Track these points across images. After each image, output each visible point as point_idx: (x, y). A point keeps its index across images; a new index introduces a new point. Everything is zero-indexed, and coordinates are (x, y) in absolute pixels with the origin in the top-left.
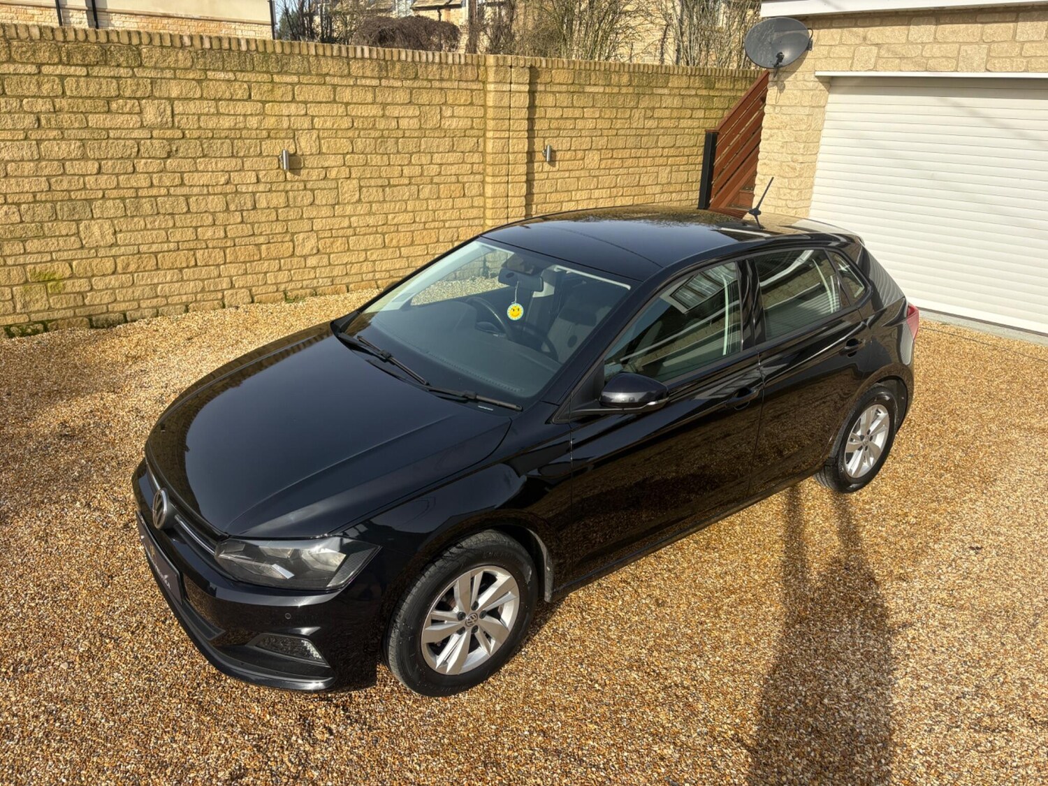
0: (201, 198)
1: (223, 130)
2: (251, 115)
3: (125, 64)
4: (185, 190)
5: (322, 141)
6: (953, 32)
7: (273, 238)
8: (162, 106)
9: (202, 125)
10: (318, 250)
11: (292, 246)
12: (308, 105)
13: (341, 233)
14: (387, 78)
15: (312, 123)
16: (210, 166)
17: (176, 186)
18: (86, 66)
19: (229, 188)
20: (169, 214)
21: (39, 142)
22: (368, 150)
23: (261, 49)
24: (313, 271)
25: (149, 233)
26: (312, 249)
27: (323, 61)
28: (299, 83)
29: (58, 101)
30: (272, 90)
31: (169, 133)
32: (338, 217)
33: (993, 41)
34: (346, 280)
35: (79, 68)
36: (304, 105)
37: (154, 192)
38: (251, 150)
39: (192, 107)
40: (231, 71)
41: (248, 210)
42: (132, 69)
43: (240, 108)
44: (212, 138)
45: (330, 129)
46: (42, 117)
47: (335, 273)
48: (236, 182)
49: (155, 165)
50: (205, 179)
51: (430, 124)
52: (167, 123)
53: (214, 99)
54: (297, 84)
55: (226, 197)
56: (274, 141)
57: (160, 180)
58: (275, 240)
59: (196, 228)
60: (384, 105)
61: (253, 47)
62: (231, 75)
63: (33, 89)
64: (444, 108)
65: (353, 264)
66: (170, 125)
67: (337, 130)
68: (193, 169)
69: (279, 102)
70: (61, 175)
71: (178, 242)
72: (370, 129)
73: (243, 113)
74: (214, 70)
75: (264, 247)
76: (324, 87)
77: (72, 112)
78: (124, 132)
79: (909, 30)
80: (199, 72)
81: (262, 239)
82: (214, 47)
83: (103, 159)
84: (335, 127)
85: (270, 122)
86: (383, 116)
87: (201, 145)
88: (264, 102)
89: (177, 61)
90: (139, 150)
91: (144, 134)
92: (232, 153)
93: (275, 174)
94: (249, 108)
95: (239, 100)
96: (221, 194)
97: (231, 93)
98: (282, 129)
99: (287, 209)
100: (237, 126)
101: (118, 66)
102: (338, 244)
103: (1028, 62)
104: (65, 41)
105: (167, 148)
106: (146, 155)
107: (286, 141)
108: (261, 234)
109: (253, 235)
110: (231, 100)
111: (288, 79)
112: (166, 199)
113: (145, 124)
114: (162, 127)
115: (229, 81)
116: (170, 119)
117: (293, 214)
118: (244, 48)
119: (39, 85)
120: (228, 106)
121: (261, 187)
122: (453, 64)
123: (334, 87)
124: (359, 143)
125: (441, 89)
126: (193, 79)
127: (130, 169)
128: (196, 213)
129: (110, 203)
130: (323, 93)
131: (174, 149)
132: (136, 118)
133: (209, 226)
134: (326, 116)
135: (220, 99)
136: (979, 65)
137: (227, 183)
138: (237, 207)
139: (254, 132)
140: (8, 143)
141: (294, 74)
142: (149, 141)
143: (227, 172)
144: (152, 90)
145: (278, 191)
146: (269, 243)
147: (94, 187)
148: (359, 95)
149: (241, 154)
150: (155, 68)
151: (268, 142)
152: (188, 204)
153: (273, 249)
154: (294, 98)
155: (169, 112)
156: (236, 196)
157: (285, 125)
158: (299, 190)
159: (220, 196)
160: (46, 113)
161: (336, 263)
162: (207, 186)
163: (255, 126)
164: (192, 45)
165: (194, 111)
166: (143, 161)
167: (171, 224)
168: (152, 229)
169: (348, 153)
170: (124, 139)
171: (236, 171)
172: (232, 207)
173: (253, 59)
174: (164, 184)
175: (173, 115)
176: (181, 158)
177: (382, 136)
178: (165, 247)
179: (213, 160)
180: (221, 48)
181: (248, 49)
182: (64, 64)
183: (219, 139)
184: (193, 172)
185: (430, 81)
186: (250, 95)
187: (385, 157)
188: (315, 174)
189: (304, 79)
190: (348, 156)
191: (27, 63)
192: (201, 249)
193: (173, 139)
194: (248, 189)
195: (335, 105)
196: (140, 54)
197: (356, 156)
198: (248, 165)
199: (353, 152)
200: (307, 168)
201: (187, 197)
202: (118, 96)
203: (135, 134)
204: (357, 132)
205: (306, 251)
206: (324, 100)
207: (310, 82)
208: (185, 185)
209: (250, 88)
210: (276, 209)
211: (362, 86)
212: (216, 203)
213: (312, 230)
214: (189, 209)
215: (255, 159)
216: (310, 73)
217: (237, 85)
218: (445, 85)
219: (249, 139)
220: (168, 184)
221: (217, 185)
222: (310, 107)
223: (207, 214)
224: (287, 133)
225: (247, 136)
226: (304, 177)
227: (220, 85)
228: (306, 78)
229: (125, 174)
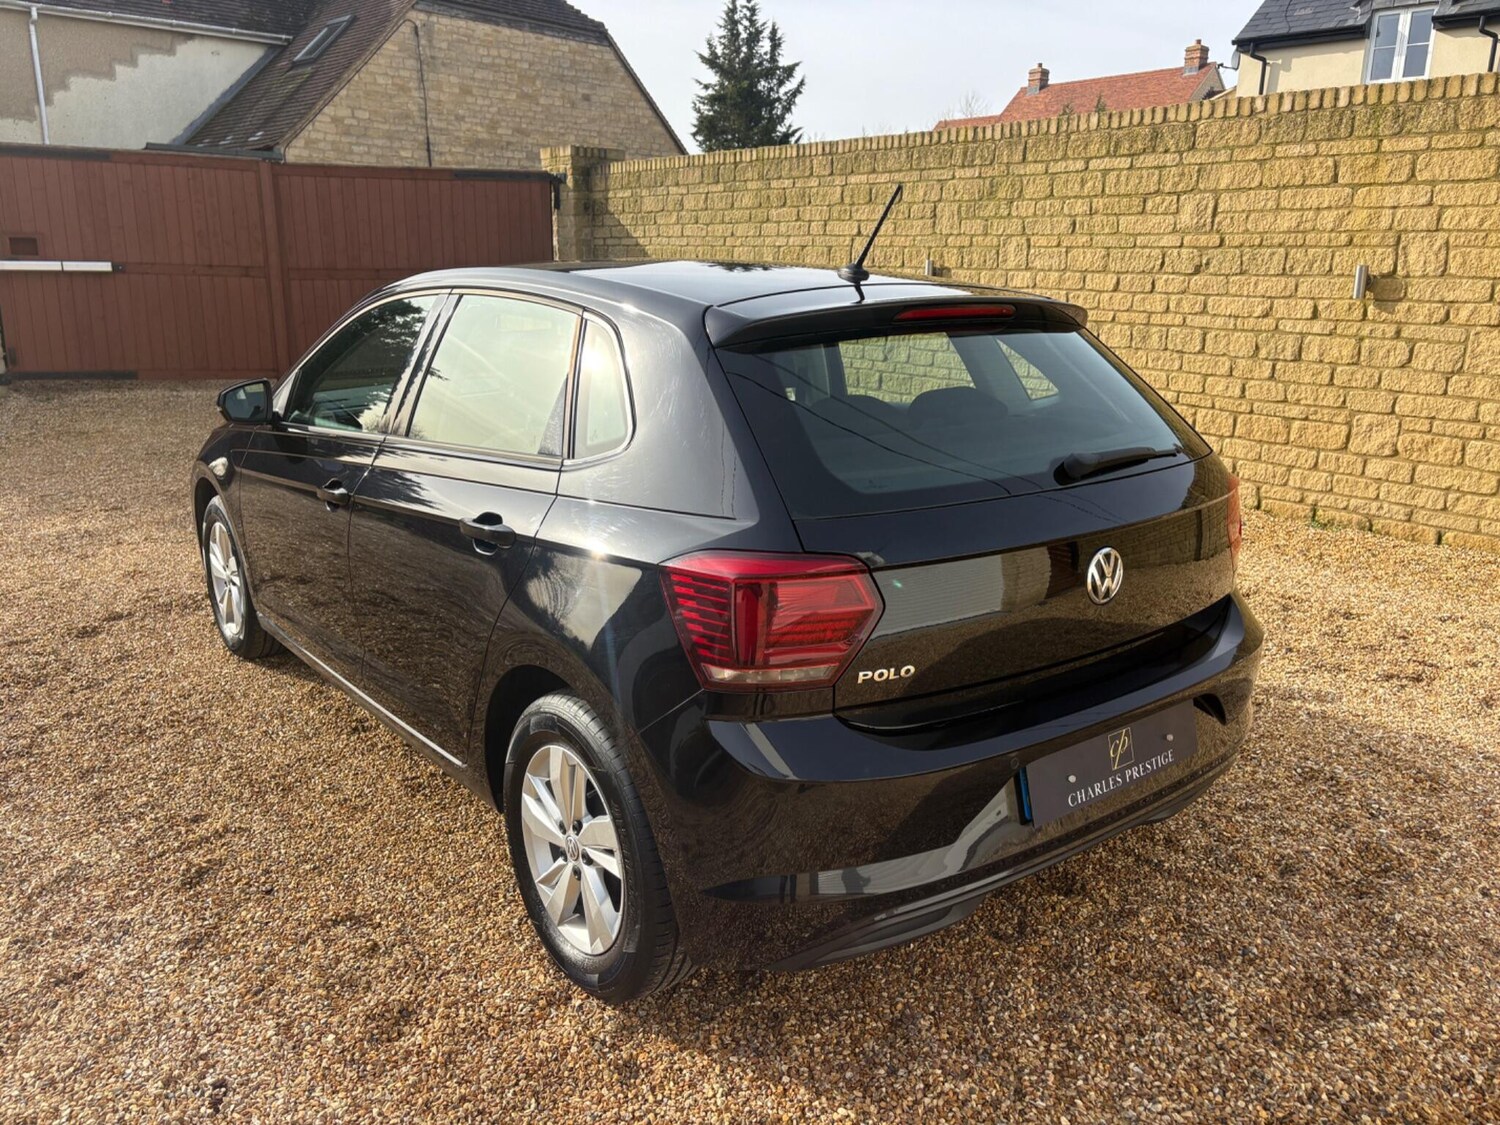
0: (1223, 333)
1: (1279, 233)
2: (1329, 208)
3: (1174, 148)
4: (1205, 320)
5: (1451, 255)
7: (1316, 413)
8: (1205, 202)
9: (1250, 226)
10: (1396, 453)
11: (1344, 434)
12: (1437, 188)
13: (1451, 428)
15: (1439, 219)
16: (1245, 288)
17: (1196, 314)
18: (1131, 155)
19: (1269, 322)
20: (1178, 352)
21: (1068, 249)
23: (1373, 99)
24: (1375, 486)
26: (1383, 446)
27: (1488, 103)
28: (1429, 147)
29: (1095, 200)
30: (1375, 165)
31: (1203, 240)
32: (1453, 397)
34: (1440, 520)
35: (1123, 159)
36: (1429, 188)
37: (1168, 319)
38: (1315, 265)
39: (1243, 202)
40: (1315, 140)
41: (1285, 361)
42: (1181, 153)
43: (1313, 200)
44: (1260, 245)
45: (1475, 230)
46: (1078, 219)
47: (1420, 501)
48: (1278, 316)
49: (1177, 283)
50: (1233, 309)
52: (1204, 225)
53: (1277, 187)
54: (1423, 151)
55: (1257, 337)
56: (1356, 250)
57: (1178, 304)
58: (1319, 416)
59: (1206, 376)
61: (1359, 98)
62: (1311, 148)
63: (1077, 187)
65: (1465, 493)
66: (1208, 228)
67: (1489, 231)
68: (1221, 291)
69: (1382, 184)
70: (1081, 289)
71: (1179, 392)
73: (1315, 206)
74: (1287, 143)
75: (1296, 424)
76: (1478, 152)
77: (1107, 214)
78: (1153, 239)
80: (1264, 148)
81: (1295, 411)
82: (1297, 108)
83: (1123, 273)
84: (1486, 226)
85: (1358, 219)
87: (1242, 256)
88: (1355, 187)
89: (1238, 136)
90: (1163, 264)
91: (1174, 240)
92: (1284, 269)
93: (1346, 307)
94: (1329, 195)
95: (1316, 186)
96: (1252, 330)
97: (1304, 176)
98: (1378, 231)
99: (1354, 368)
100: (1301, 228)
101: (1166, 151)
102: (1440, 449)
104: (1119, 128)
105: (1197, 261)
106: (1170, 270)
107: (1380, 251)
108: (1298, 402)
109: (1285, 401)
110: (1302, 185)
111: (1407, 144)
112: (1178, 330)
113: (1178, 227)
114: (1198, 229)
115: (1306, 157)
116: (1209, 220)
117: (1361, 377)
118: (1343, 102)
119: (1083, 183)
120: (1294, 196)
121: (1317, 327)
126: (1254, 160)
127: (1148, 287)
128: (1211, 355)
129: (1117, 329)
130: (1474, 163)
131: (1204, 261)
132: (1170, 219)
134: (1470, 206)
135: (1285, 187)
137: (1266, 315)
138: (1269, 353)
139: (1327, 235)
140: (1043, 250)
141: (1424, 134)
142: (1176, 251)
143: (1270, 297)
144: (1198, 181)
145: (1346, 336)
146: (1306, 419)
147: (1106, 307)
149: (1298, 271)
150: (1209, 149)
151: (1346, 252)
152: (1204, 341)
153: (1310, 431)
154: (1412, 175)
155: (1210, 211)
156: (1273, 336)
157: (1385, 223)
158: (1384, 339)
159: (1249, 334)
160: (1082, 216)
161: (1425, 483)
162: (1237, 317)
163: (1330, 226)
164: (1265, 109)
165: (1244, 206)
166: (1165, 277)
167: (1176, 366)
168: (1153, 369)
170: (1150, 247)
171: (1283, 297)
172: (1263, 353)
173: (1354, 118)
174: (1181, 310)
175: (1215, 214)
176: (1211, 274)
179: (1254, 279)
180: (1306, 108)
181: (1350, 102)
182: (1111, 157)
183: (1268, 247)
184: (1221, 295)
186: (1335, 176)
188: (1421, 316)
189: (1440, 142)
191: (1077, 159)
192: (1205, 407)
193: (1207, 248)
194: (1295, 326)
196: (1194, 133)
198: (1303, 289)
200: (1411, 300)
201: (1205, 331)
202: (1157, 192)
203: (1165, 241)
205: (1370, 447)
206: (1472, 177)
207: (1452, 144)
208: (1207, 313)
209: (1336, 166)
210: (1334, 365)
212: (1241, 344)
213: (1393, 412)
214: (1203, 348)
215: (1318, 280)
216: (1454, 128)
217: (1317, 161)
219: (1315, 246)
220: (1186, 310)
221: (1250, 316)
222: (1441, 190)
223: (1225, 358)
224: (1383, 237)
225: (1313, 243)
226: (1399, 316)
227: (1290, 165)
228: (1445, 138)
229: (1142, 292)
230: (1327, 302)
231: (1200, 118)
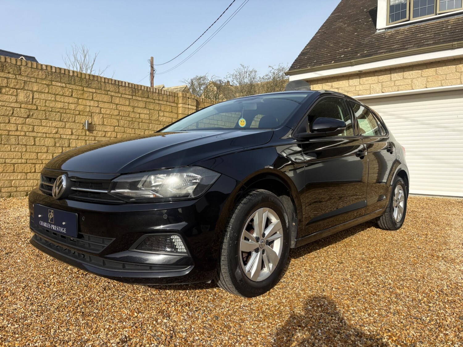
0: (42, 139)
1: (57, 108)
2: (72, 103)
3: (12, 73)
4: (34, 134)
5: (105, 119)
6: (367, 80)
8: (28, 94)
9: (47, 104)
12: (99, 103)
14: (135, 96)
15: (100, 111)
16: (48, 124)
17: (30, 132)
19: (57, 136)
20: (24, 145)
22: (125, 126)
23: (79, 76)
25: (12, 153)
27: (107, 85)
28: (96, 92)
30: (83, 94)
31: (29, 107)
33: (383, 82)
36: (97, 102)
37: (18, 133)
38: (70, 119)
39: (43, 96)
40: (64, 83)
41: (65, 147)
42: (16, 75)
43: (66, 100)
44: (51, 111)
45: (109, 114)
48: (61, 133)
49: (20, 121)
50: (45, 130)
51: (154, 118)
52: (29, 102)
53: (54, 94)
54: (95, 93)
55: (55, 140)
56: (82, 116)
57: (22, 128)
59: (37, 153)
60: (134, 107)
61: (76, 74)
62: (64, 85)
64: (160, 112)
66: (31, 103)
67: (112, 115)
68: (39, 124)
69: (86, 99)
71: (27, 159)
72: (127, 117)
73: (68, 102)
74: (56, 81)
76: (107, 96)
78: (7, 103)
79: (349, 82)
80: (48, 81)
82: (57, 72)
85: (80, 108)
86: (133, 112)
87: (45, 114)
88: (78, 99)
89: (38, 75)
90: (13, 113)
91: (17, 105)
92: (61, 119)
93: (81, 132)
94: (71, 100)
95: (67, 96)
96: (52, 138)
97: (63, 93)
98: (86, 112)
100: (64, 107)
101: (9, 73)
103: (398, 88)
105: (28, 113)
106: (16, 115)
107: (88, 117)
110: (62, 95)
111: (91, 90)
112: (24, 137)
113: (18, 101)
114: (26, 103)
115: (62, 87)
116: (31, 100)
118: (71, 74)
120: (61, 98)
121: (73, 137)
122: (164, 94)
123: (112, 96)
124: (122, 122)
125: (159, 104)
126: (45, 84)
127: (7, 121)
128: (39, 146)
130: (106, 98)
131: (32, 114)
132: (14, 97)
133: (44, 153)
134: (107, 109)
135: (57, 95)
136: (379, 91)
138: (60, 145)
139: (73, 111)
141: (94, 89)
142: (19, 109)
143: (57, 128)
144: (24, 86)
145: (82, 140)
148: (122, 102)
149: (65, 120)
150: (27, 76)
151: (79, 116)
152: (35, 141)
154: (93, 98)
155: (31, 97)
156: (60, 140)
157: (88, 110)
158: (91, 140)
159: (52, 139)
162: (46, 133)
163: (73, 108)
164: (46, 69)
165: (43, 98)
166: (14, 118)
167: (24, 150)
168: (14, 152)
169: (116, 126)
170: (6, 106)
171: (62, 128)
172: (58, 145)
173: (75, 80)
174: (23, 130)
175: (33, 98)
176: (34, 118)
177: (132, 121)
178: (20, 161)
179: (51, 122)
180: (60, 73)
181: (73, 75)
183: (54, 112)
184: (40, 126)
185: (154, 100)
186: (72, 95)
187: (133, 130)
188: (100, 134)
189: (98, 91)
190: (116, 127)
192: (39, 164)
193: (31, 109)
194: (66, 137)
195: (112, 104)
196: (20, 70)
197: (120, 128)
198: (67, 126)
199: (118, 126)
200: (97, 130)
201: (35, 138)
202: (6, 87)
203: (12, 105)
204: (121, 117)
206: (107, 101)
207: (101, 93)
208: (34, 132)
209: (72, 92)
211: (124, 98)
212: (49, 142)
214: (35, 143)
215: (71, 123)
216: (101, 89)
217: (66, 89)
218: (160, 102)
219: (69, 114)
220: (26, 130)
221: (51, 133)
222: (100, 104)
223: (44, 147)
224: (88, 114)
225: (69, 112)
226: (95, 135)
227: (58, 88)
228: (99, 91)
229: (4, 123)
230: (75, 130)
231: (21, 65)
